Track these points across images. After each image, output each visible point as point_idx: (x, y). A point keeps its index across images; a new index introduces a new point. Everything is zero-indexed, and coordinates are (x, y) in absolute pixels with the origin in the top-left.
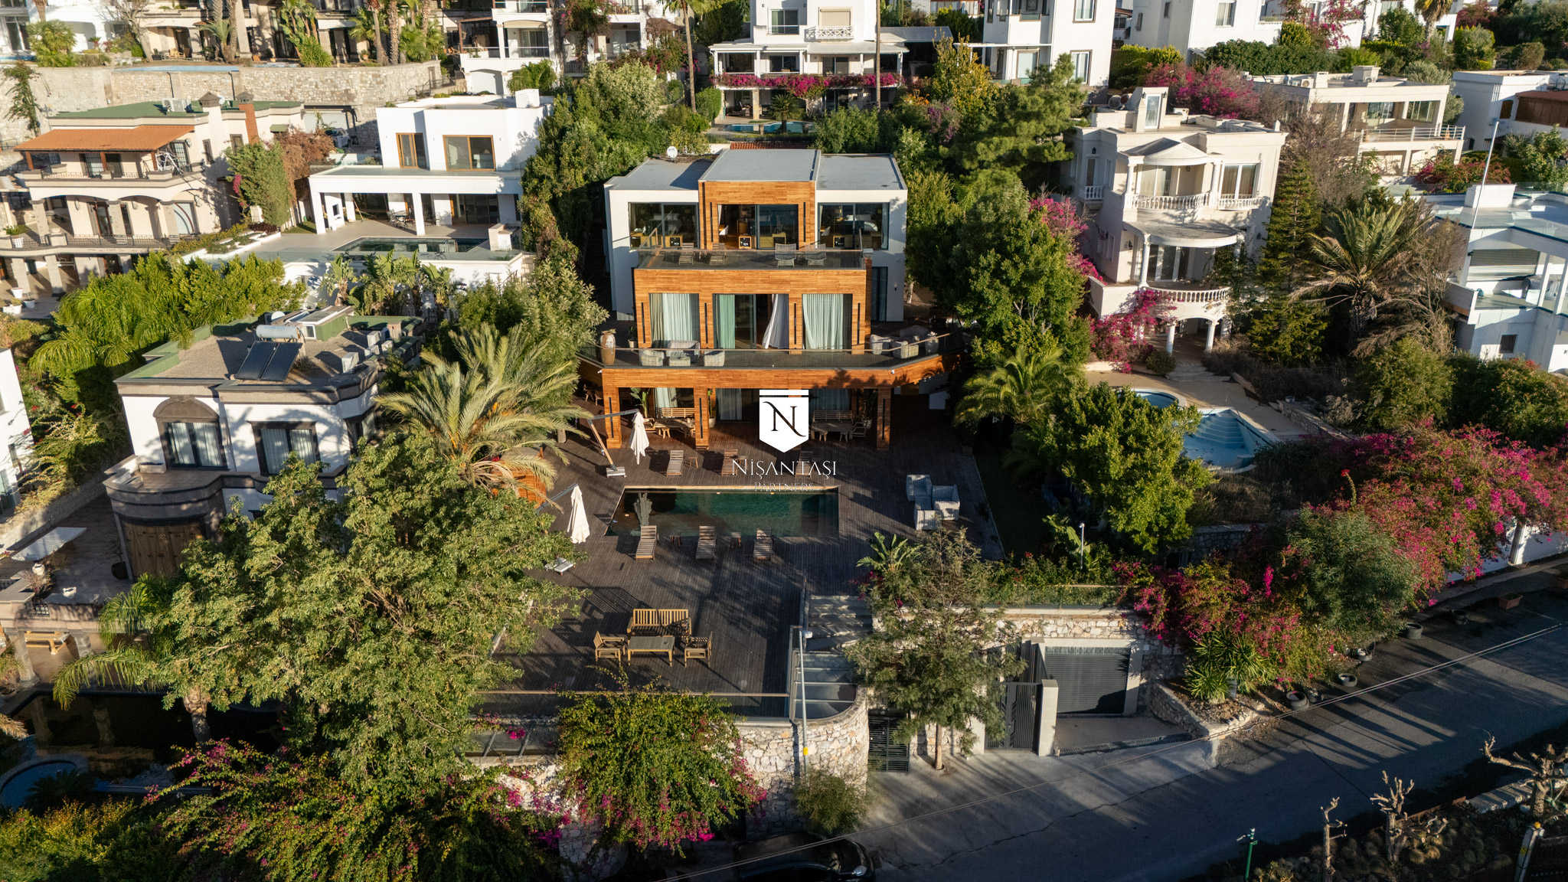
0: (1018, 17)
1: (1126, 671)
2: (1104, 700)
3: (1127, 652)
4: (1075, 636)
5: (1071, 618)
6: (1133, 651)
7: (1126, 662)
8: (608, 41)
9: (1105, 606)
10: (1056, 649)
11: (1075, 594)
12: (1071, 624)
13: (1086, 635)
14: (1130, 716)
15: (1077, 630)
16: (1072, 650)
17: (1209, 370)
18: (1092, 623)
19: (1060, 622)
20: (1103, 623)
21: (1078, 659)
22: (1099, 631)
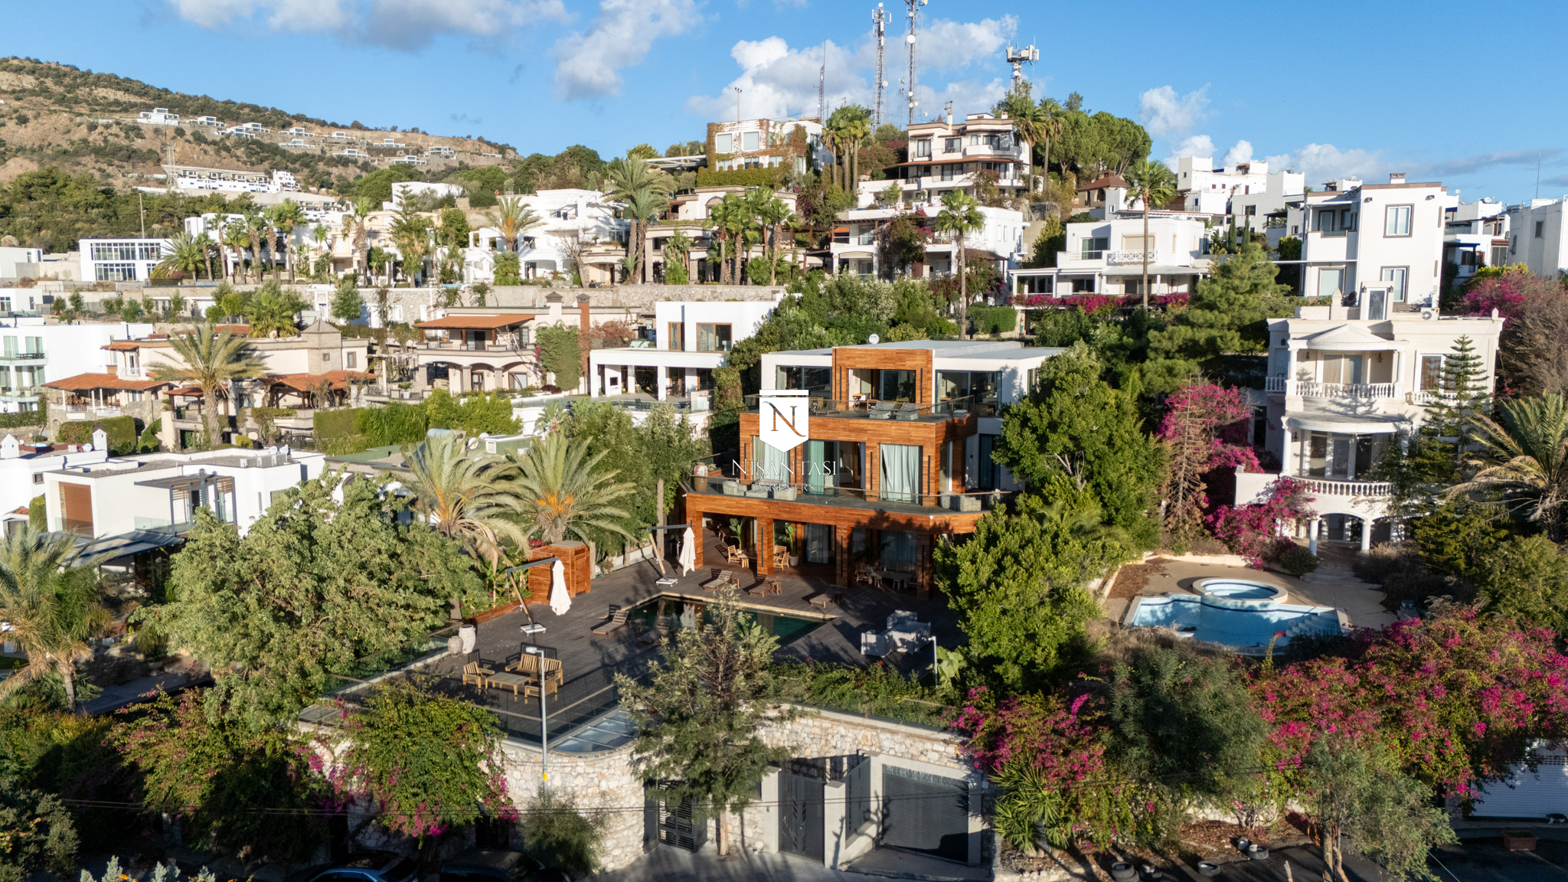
0: (1319, 234)
1: (966, 809)
2: (946, 840)
3: (964, 785)
4: (912, 757)
5: (910, 735)
6: (970, 785)
7: (965, 798)
8: (931, 269)
9: (945, 730)
10: (895, 768)
11: (915, 709)
12: (908, 742)
13: (923, 758)
14: (974, 866)
15: (913, 751)
16: (910, 773)
17: (1357, 576)
18: (928, 745)
19: (898, 738)
20: (940, 747)
21: (917, 785)
22: (936, 756)
